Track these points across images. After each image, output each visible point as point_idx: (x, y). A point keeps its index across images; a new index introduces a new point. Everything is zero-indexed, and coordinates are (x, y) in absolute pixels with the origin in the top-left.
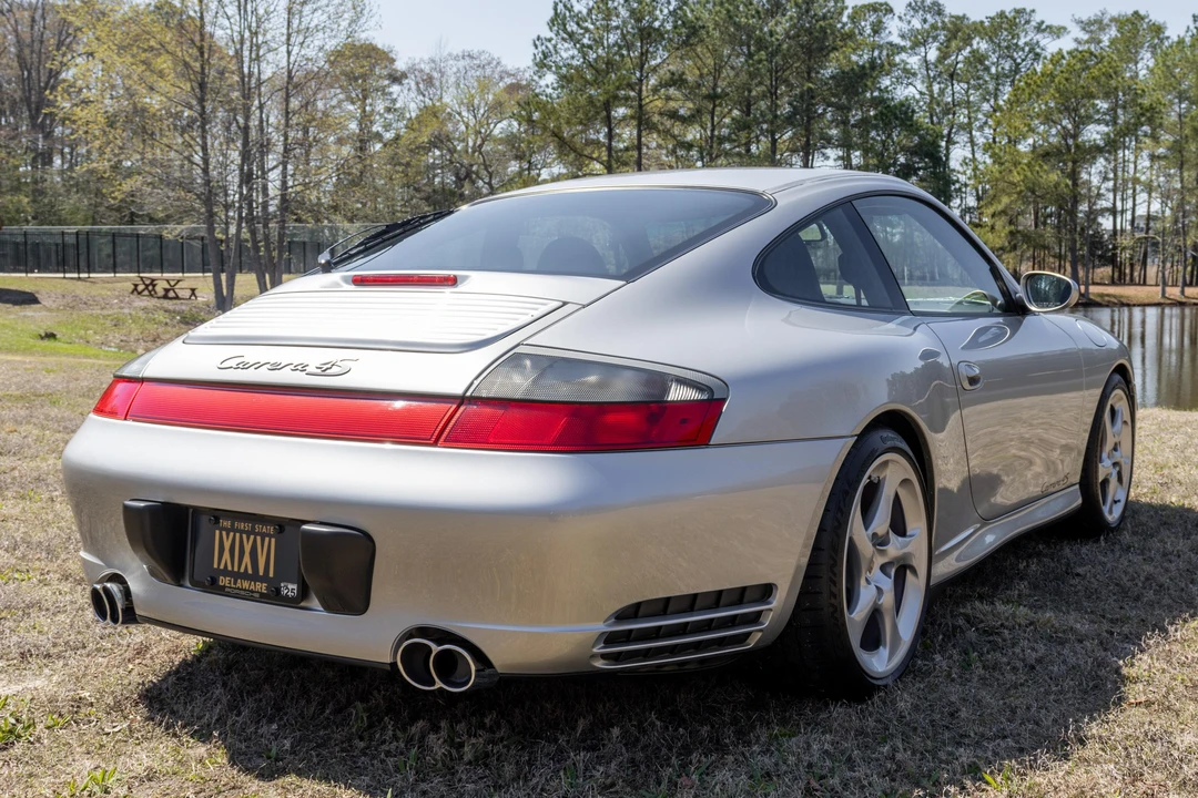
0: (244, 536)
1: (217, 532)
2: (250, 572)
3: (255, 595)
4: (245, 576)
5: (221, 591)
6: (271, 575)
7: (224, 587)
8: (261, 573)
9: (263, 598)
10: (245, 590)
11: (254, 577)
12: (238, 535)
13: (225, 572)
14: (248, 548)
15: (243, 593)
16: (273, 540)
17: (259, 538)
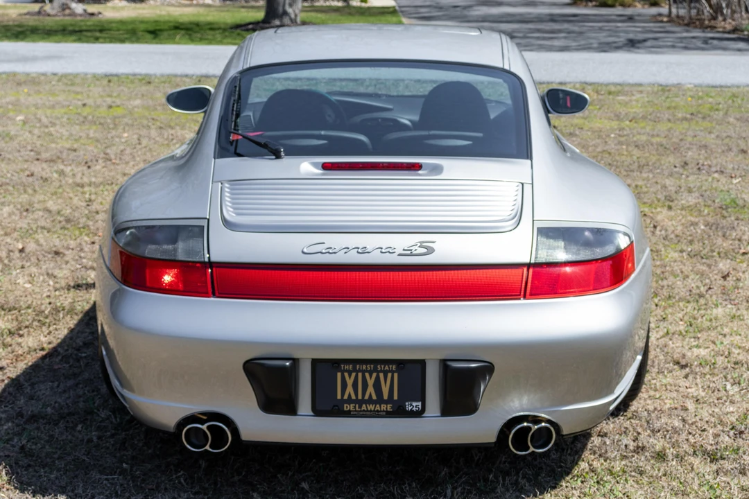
0: (367, 375)
1: (339, 375)
2: (374, 397)
3: (381, 413)
4: (370, 401)
5: (348, 414)
6: (396, 397)
7: (350, 411)
8: (386, 397)
9: (389, 414)
10: (371, 411)
11: (380, 400)
12: (360, 375)
13: (350, 401)
14: (371, 382)
15: (368, 413)
16: (396, 375)
17: (381, 375)
